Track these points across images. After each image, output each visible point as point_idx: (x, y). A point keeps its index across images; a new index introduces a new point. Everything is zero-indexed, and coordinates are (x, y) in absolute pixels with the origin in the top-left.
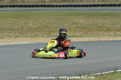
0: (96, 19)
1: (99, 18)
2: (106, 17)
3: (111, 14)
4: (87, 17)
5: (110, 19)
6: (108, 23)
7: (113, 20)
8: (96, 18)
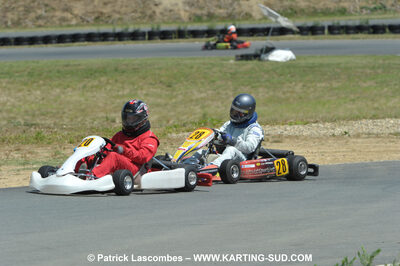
0: (58, 90)
1: (68, 86)
2: (96, 83)
3: (116, 70)
4: (26, 84)
5: (109, 87)
6: (101, 104)
7: (120, 93)
8: (57, 87)
